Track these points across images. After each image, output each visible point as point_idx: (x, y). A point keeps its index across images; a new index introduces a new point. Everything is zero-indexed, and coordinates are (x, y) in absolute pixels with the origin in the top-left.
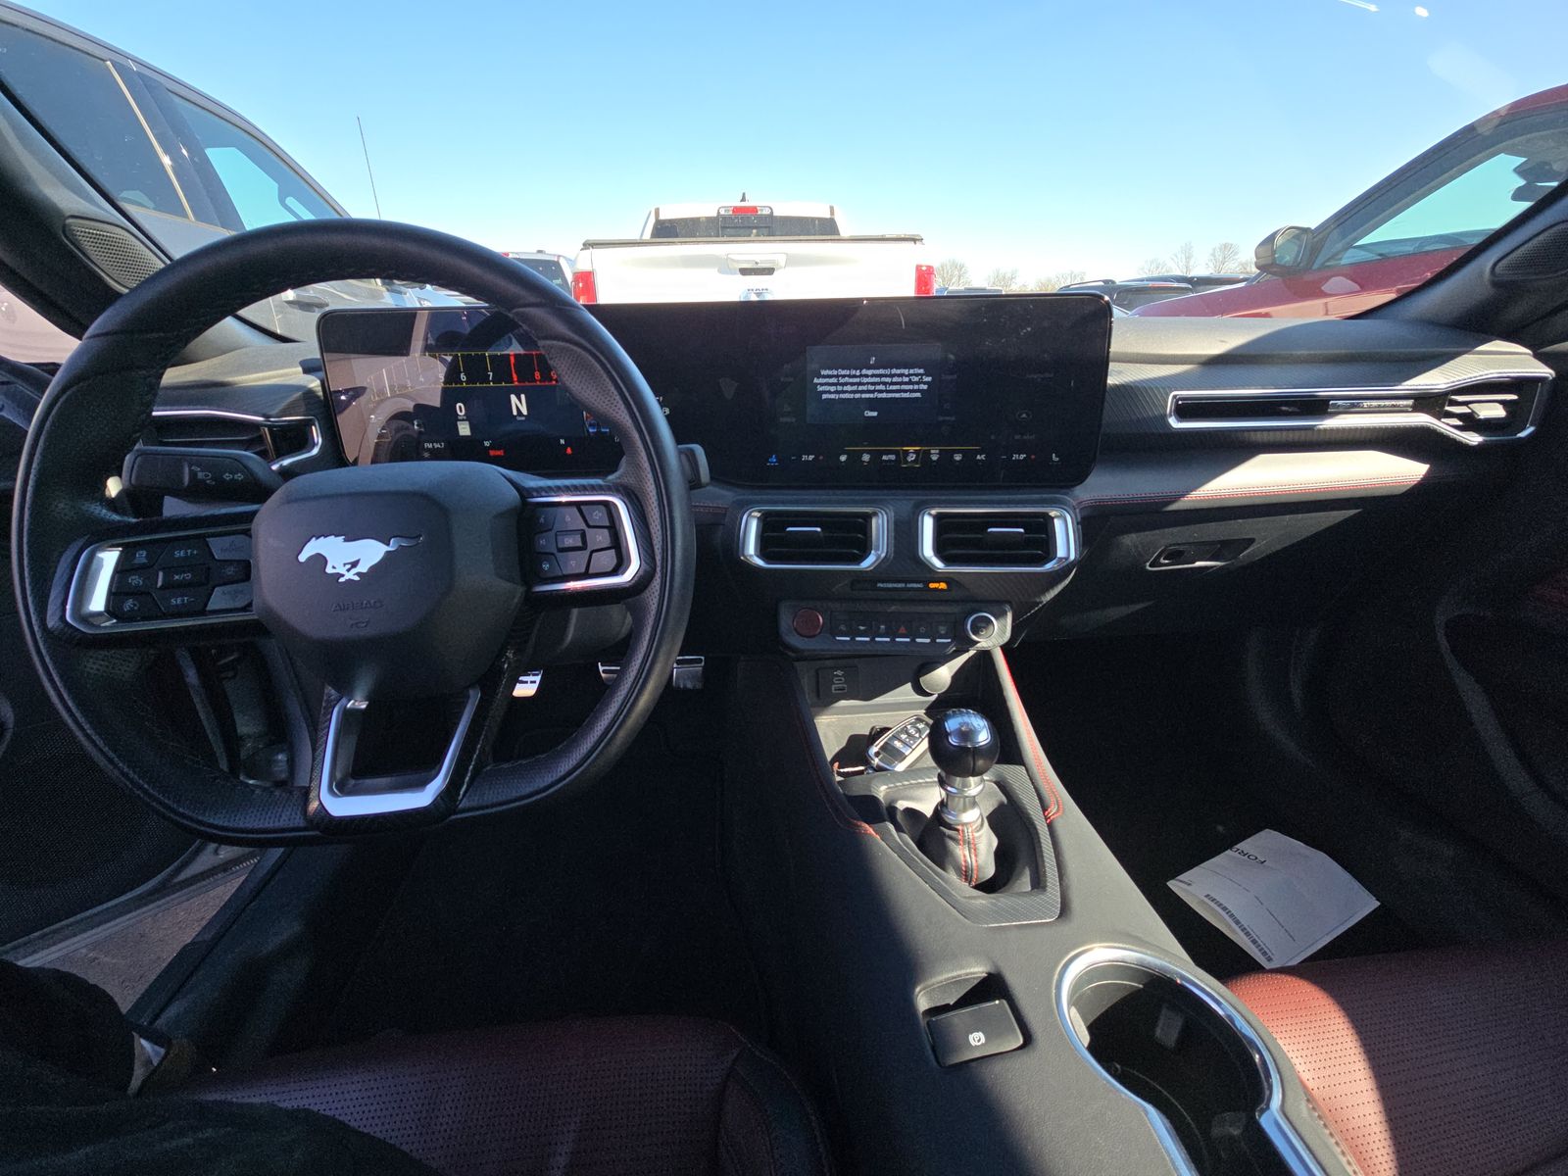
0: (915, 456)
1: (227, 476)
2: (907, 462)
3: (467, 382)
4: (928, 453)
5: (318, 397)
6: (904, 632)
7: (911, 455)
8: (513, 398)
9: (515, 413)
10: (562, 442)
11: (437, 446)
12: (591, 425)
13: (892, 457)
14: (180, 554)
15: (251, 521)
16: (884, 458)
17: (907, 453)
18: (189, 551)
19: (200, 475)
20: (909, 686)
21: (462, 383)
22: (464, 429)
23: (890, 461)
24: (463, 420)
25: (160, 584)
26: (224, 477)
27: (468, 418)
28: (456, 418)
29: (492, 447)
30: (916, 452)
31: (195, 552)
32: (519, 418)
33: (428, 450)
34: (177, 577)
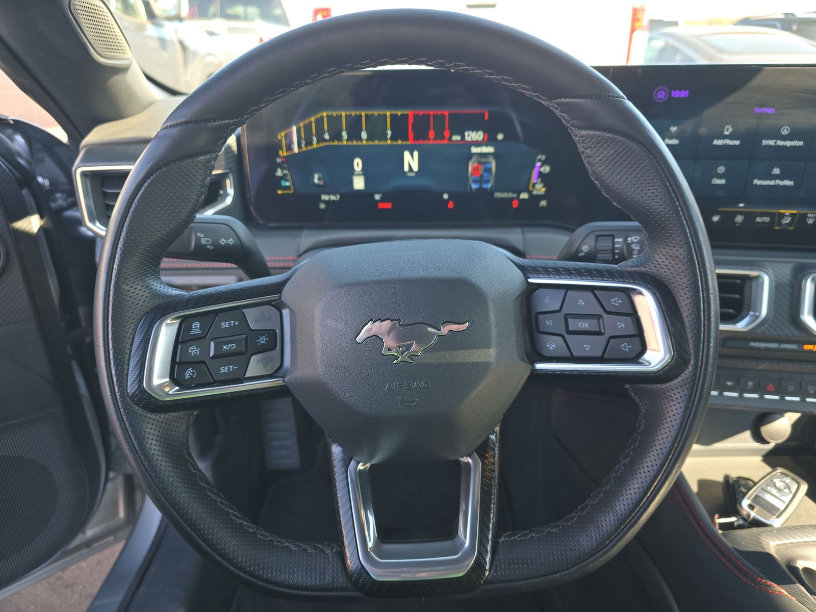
0: (790, 218)
1: (223, 241)
2: (780, 224)
3: (367, 140)
4: (805, 216)
5: (232, 151)
6: (773, 389)
7: (786, 218)
8: (407, 154)
9: (406, 169)
10: (446, 196)
11: (333, 198)
12: (475, 181)
13: (767, 219)
14: (225, 325)
15: (280, 292)
16: (759, 219)
17: (782, 216)
18: (232, 322)
19: (203, 241)
20: (747, 434)
21: (361, 140)
22: (359, 183)
23: (764, 223)
24: (359, 175)
25: (212, 354)
26: (221, 242)
27: (365, 172)
28: (352, 172)
29: (382, 200)
30: (792, 215)
31: (237, 323)
32: (410, 174)
33: (324, 202)
34: (225, 347)
